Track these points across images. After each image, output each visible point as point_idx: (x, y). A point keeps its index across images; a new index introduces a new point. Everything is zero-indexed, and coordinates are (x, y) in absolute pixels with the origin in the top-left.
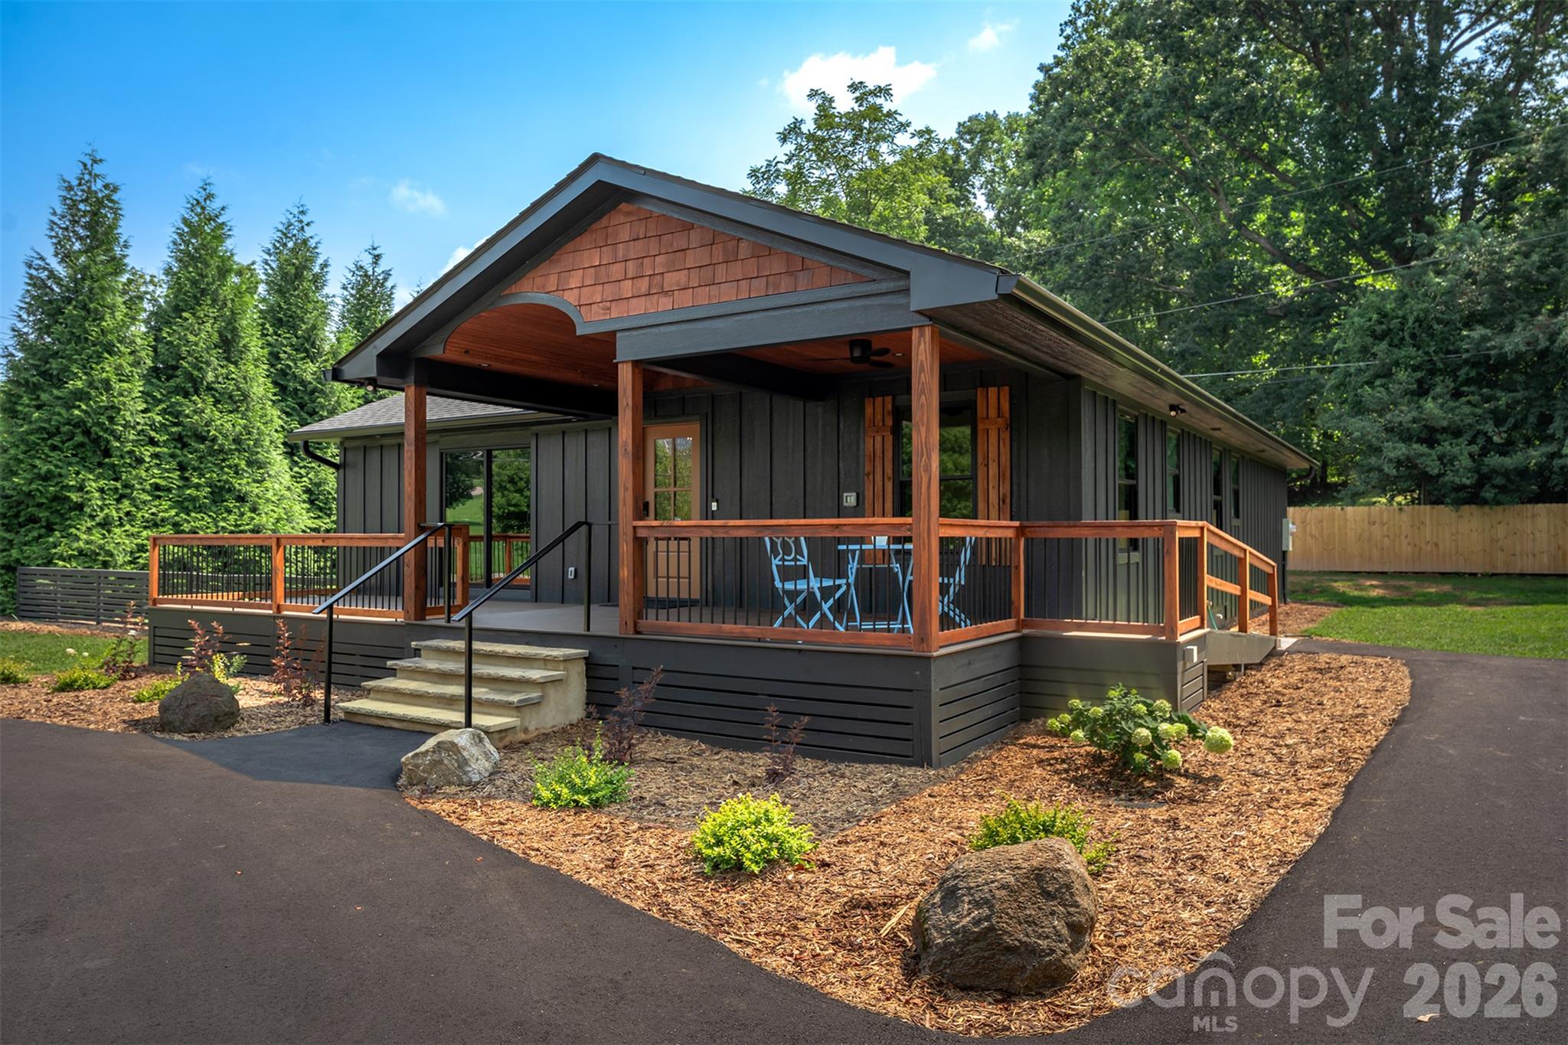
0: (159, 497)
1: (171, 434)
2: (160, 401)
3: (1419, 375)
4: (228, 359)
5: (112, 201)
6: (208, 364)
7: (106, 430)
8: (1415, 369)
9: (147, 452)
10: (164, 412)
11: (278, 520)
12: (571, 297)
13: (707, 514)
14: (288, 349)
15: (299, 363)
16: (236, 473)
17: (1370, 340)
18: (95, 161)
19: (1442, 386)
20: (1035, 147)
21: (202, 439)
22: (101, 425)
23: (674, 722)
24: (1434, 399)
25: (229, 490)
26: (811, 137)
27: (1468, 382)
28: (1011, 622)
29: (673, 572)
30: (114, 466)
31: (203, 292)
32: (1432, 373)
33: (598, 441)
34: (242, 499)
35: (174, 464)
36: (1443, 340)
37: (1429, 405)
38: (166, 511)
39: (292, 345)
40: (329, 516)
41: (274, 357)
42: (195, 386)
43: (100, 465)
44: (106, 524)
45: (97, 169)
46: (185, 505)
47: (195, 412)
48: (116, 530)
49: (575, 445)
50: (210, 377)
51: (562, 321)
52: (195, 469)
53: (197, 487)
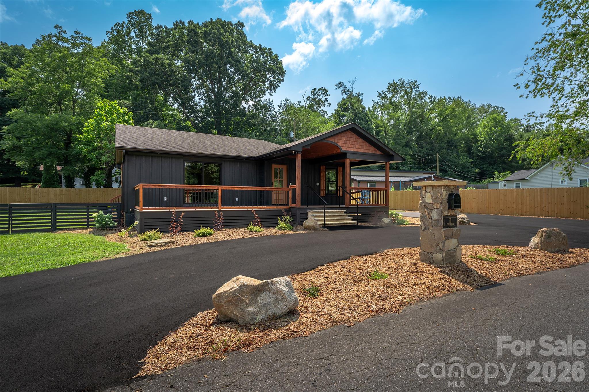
12: (340, 144)
51: (337, 148)
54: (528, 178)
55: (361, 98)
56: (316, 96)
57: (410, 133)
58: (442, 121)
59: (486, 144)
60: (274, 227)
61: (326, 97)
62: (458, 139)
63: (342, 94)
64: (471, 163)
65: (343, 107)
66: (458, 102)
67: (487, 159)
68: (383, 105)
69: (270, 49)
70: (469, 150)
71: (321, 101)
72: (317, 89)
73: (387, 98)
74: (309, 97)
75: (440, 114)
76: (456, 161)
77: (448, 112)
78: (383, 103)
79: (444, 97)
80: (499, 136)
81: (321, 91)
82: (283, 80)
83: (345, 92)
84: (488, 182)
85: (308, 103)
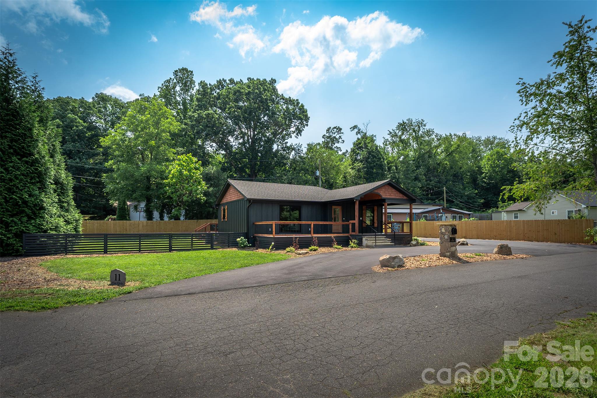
12: (381, 194)
54: (524, 209)
55: (374, 138)
56: (331, 134)
57: (418, 167)
58: (448, 155)
59: (490, 176)
60: (348, 247)
61: (340, 135)
62: (463, 171)
63: (357, 134)
64: (476, 194)
65: (358, 146)
66: (463, 139)
67: (491, 190)
68: (394, 142)
69: (297, 100)
70: (474, 181)
71: (336, 138)
72: (332, 128)
73: (396, 135)
74: (324, 135)
75: (446, 150)
76: (462, 192)
77: (453, 148)
78: (393, 140)
79: (450, 134)
80: (502, 168)
81: (335, 130)
82: (307, 125)
83: (359, 133)
84: (492, 212)
85: (323, 140)
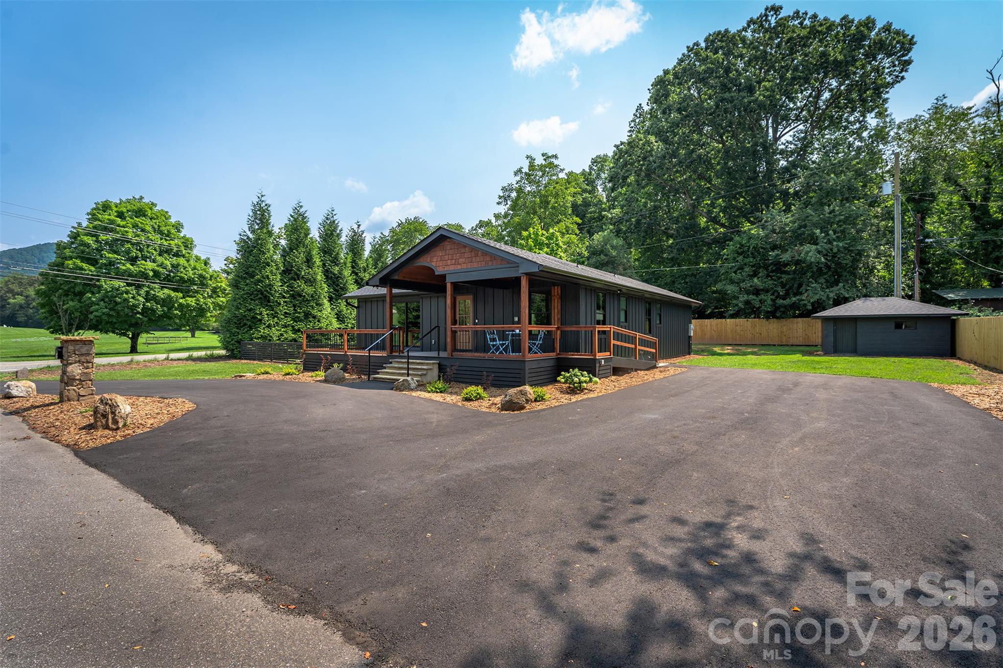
0: (287, 317)
1: (290, 294)
2: (286, 283)
3: (754, 269)
4: (309, 267)
5: (268, 210)
6: (302, 268)
7: (268, 293)
8: (753, 266)
9: (282, 301)
10: (288, 286)
11: (327, 325)
12: (434, 264)
13: (475, 324)
14: (328, 262)
15: (333, 267)
16: (312, 308)
17: (736, 255)
18: (262, 196)
19: (762, 273)
20: (612, 178)
21: (300, 296)
22: (267, 291)
23: (461, 380)
24: (758, 278)
25: (310, 314)
26: (526, 173)
27: (772, 271)
28: (555, 354)
29: (464, 342)
30: (271, 306)
31: (300, 243)
32: (760, 267)
33: (441, 300)
34: (314, 317)
35: (292, 305)
36: (763, 255)
37: (755, 280)
38: (289, 322)
39: (330, 261)
40: (344, 323)
41: (324, 265)
42: (298, 277)
43: (267, 305)
44: (269, 326)
45: (263, 199)
46: (296, 320)
47: (298, 286)
48: (273, 329)
49: (434, 301)
50: (303, 273)
51: (431, 270)
52: (299, 307)
53: (299, 313)
